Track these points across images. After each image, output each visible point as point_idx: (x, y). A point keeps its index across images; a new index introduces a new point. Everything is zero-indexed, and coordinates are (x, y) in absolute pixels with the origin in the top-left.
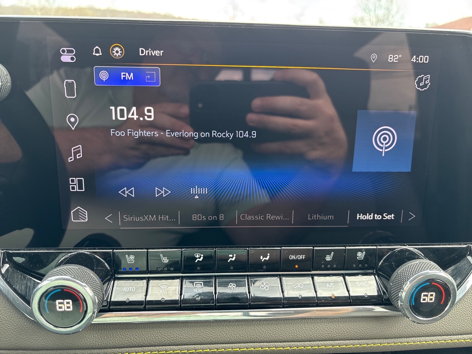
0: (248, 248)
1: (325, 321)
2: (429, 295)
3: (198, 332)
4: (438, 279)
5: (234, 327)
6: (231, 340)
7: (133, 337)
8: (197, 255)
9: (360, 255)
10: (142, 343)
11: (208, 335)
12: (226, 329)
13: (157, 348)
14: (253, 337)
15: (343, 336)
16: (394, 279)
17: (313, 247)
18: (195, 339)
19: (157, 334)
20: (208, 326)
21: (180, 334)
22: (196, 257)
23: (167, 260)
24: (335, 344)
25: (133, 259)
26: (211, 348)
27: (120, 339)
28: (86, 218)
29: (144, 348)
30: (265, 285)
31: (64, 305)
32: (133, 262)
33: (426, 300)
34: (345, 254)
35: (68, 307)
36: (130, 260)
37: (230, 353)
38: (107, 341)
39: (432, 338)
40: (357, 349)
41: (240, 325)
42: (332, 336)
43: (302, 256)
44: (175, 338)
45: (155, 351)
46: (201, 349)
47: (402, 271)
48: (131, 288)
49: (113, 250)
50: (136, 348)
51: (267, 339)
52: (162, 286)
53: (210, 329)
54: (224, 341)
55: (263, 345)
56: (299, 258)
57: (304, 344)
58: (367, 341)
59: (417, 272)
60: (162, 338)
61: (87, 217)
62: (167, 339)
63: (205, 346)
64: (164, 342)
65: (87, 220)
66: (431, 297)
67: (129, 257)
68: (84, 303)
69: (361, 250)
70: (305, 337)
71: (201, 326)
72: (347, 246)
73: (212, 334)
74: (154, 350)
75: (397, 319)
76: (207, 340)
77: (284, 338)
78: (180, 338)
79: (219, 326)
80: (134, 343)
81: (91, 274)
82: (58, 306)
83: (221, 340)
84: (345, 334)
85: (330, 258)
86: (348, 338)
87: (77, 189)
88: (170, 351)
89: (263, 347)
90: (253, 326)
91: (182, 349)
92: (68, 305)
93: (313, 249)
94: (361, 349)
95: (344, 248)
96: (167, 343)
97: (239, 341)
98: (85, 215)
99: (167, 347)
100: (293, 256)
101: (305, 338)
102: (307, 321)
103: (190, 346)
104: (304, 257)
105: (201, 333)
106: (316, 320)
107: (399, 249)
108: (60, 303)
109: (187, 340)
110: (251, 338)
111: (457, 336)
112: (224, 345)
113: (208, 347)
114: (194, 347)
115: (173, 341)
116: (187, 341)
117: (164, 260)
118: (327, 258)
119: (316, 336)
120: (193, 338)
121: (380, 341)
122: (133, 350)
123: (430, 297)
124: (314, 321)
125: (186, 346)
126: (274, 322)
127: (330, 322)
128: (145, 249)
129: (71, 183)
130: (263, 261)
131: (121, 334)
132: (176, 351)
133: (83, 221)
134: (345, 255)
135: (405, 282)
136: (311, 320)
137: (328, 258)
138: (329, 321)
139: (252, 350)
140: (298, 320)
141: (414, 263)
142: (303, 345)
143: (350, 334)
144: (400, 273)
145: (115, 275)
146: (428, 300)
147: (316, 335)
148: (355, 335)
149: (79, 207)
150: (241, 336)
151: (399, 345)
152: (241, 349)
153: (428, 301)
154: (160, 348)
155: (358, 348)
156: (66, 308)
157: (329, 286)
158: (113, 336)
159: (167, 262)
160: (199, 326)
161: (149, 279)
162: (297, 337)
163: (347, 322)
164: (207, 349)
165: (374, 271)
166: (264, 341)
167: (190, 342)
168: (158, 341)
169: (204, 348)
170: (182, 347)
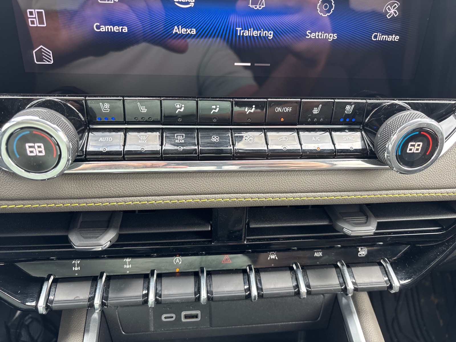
0: (233, 99)
1: (308, 173)
2: (416, 145)
3: (181, 183)
4: (428, 127)
5: (218, 178)
6: (214, 191)
7: (113, 188)
8: (178, 104)
9: (349, 109)
10: (123, 194)
11: (191, 186)
12: (209, 180)
13: (139, 198)
14: (237, 188)
15: (325, 188)
16: (383, 130)
17: (301, 99)
18: (177, 189)
19: (138, 184)
20: (190, 177)
21: (162, 184)
22: (177, 107)
23: (145, 109)
24: (317, 196)
25: (108, 107)
26: (194, 199)
27: (99, 189)
28: (51, 60)
29: (125, 198)
30: (249, 137)
31: (35, 150)
32: (108, 111)
33: (413, 150)
34: (334, 107)
35: (40, 152)
36: (105, 109)
37: (213, 203)
38: (86, 191)
39: (410, 191)
40: (338, 200)
41: (223, 176)
42: (314, 188)
43: (288, 109)
44: (157, 188)
45: (137, 202)
46: (184, 199)
47: (391, 121)
48: (107, 138)
49: (86, 98)
50: (116, 199)
51: (250, 190)
52: (141, 137)
53: (193, 180)
54: (207, 191)
55: (246, 196)
56: (285, 111)
57: (286, 195)
58: (348, 193)
59: (407, 121)
60: (144, 189)
61: (52, 58)
62: (149, 190)
63: (188, 196)
64: (146, 193)
65: (52, 62)
66: (418, 147)
67: (104, 105)
68: (57, 147)
69: (350, 104)
70: (288, 189)
71: (184, 177)
72: (336, 99)
73: (195, 184)
74: (136, 200)
75: (379, 173)
76: (190, 191)
77: (267, 189)
78: (162, 188)
79: (202, 177)
80: (114, 193)
81: (63, 119)
82: (28, 150)
83: (204, 191)
84: (327, 186)
85: (317, 111)
86: (330, 190)
87: (37, 24)
88: (152, 201)
89: (246, 198)
90: (237, 177)
91: (164, 200)
92: (40, 149)
93: (301, 102)
94: (342, 200)
95: (333, 100)
96: (149, 193)
97: (222, 192)
98: (50, 56)
99: (148, 198)
100: (279, 108)
101: (288, 190)
102: (291, 173)
103: (172, 197)
104: (290, 110)
105: (183, 184)
106: (300, 173)
107: (389, 103)
108: (30, 147)
109: (169, 191)
110: (234, 189)
111: (435, 190)
112: (207, 196)
113: (191, 197)
114: (177, 197)
115: (155, 192)
116: (169, 192)
117: (142, 109)
118: (314, 111)
119: (299, 187)
120: (175, 188)
121: (361, 193)
123: (416, 147)
124: (298, 174)
125: (168, 197)
126: (257, 174)
127: (314, 175)
128: (121, 96)
129: (29, 16)
130: (247, 113)
131: (100, 185)
132: (158, 201)
133: (48, 63)
134: (333, 109)
135: (394, 131)
136: (295, 172)
137: (316, 111)
138: (313, 173)
139: (235, 200)
140: (281, 172)
141: (405, 113)
142: (285, 196)
143: (332, 186)
144: (389, 124)
145: (89, 125)
146: (414, 150)
147: (299, 186)
148: (337, 187)
149: (41, 46)
150: (225, 186)
151: (379, 197)
152: (224, 199)
153: (414, 152)
154: (141, 199)
155: (339, 199)
156: (38, 152)
157: (314, 139)
158: (91, 186)
159: (146, 111)
160: (182, 177)
161: (126, 130)
162: (280, 189)
163: (330, 174)
164: (190, 200)
165: (360, 127)
166: (247, 192)
167: (172, 193)
168: (139, 191)
169: (187, 198)
170: (164, 197)
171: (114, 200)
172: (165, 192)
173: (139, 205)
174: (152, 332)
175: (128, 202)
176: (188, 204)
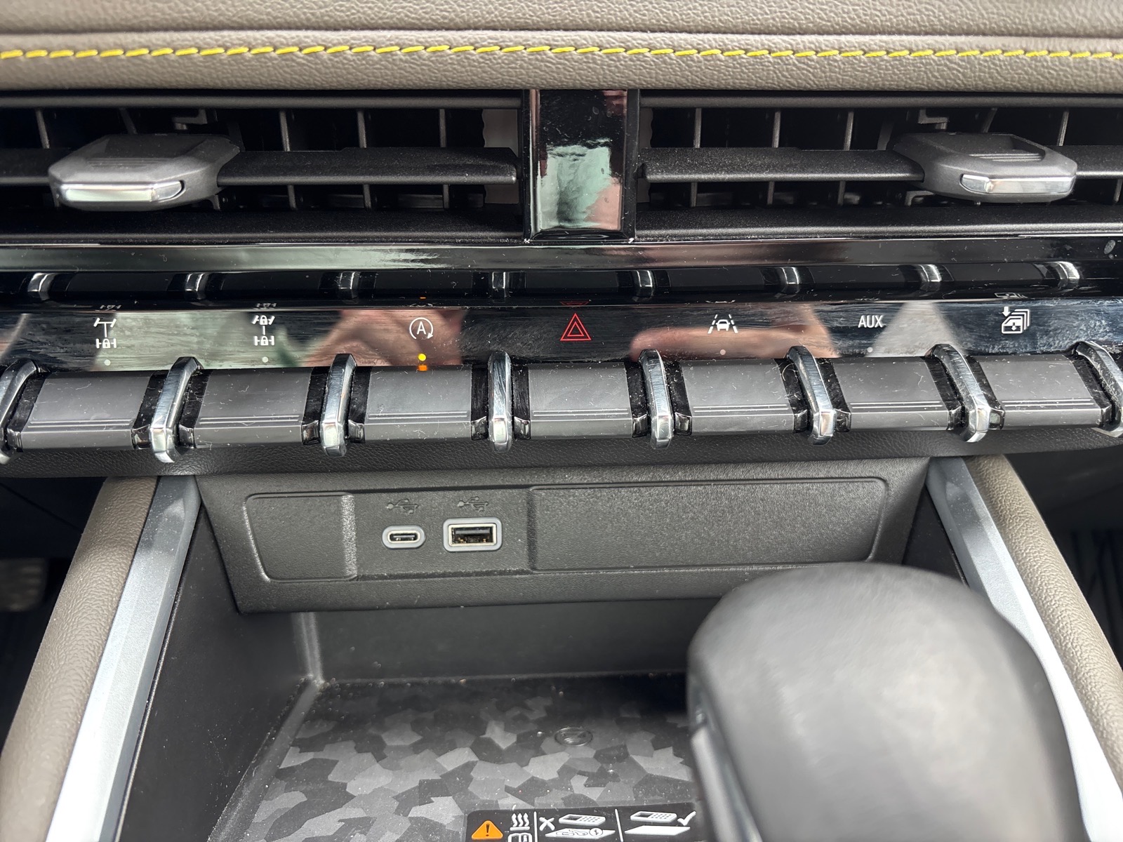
6: (520, 14)
10: (216, 14)
14: (598, 7)
15: (902, 15)
18: (395, 5)
24: (875, 44)
26: (453, 42)
29: (225, 33)
40: (946, 65)
42: (865, 15)
45: (264, 47)
46: (419, 44)
50: (197, 34)
51: (644, 15)
55: (630, 39)
57: (769, 41)
58: (981, 40)
63: (433, 34)
64: (291, 13)
70: (774, 15)
74: (259, 41)
76: (438, 12)
77: (703, 13)
80: (188, 11)
84: (910, 10)
86: (920, 26)
88: (314, 46)
89: (629, 44)
91: (353, 41)
94: (959, 65)
96: (302, 16)
99: (302, 34)
101: (774, 19)
103: (382, 33)
109: (370, 8)
110: (590, 11)
112: (498, 34)
113: (443, 37)
114: (396, 35)
115: (323, 11)
116: (369, 12)
119: (813, 11)
121: (1026, 41)
122: (189, 41)
125: (369, 33)
132: (335, 46)
139: (592, 53)
142: (766, 42)
143: (927, 9)
147: (811, 7)
148: (944, 14)
151: (1085, 61)
152: (557, 46)
154: (279, 36)
155: (948, 60)
162: (747, 15)
164: (440, 45)
166: (635, 22)
167: (381, 18)
168: (270, 7)
169: (429, 40)
170: (354, 34)
171: (190, 38)
172: (354, 11)
173: (271, 59)
174: (353, 579)
175: (234, 45)
176: (432, 61)
